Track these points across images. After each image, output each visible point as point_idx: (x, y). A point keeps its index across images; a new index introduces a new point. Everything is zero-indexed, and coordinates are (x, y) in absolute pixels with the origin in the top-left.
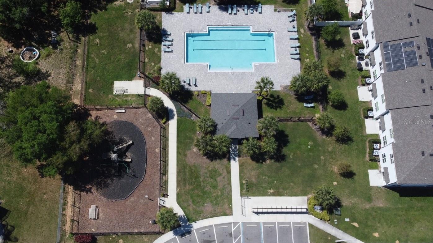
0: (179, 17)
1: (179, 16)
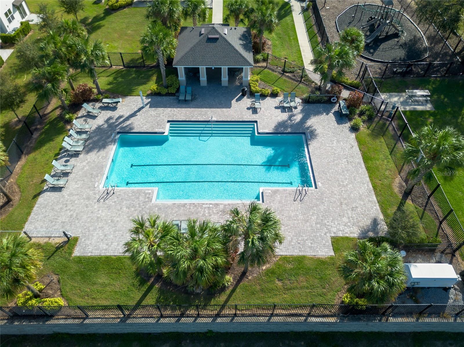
0: (338, 224)
1: (341, 228)
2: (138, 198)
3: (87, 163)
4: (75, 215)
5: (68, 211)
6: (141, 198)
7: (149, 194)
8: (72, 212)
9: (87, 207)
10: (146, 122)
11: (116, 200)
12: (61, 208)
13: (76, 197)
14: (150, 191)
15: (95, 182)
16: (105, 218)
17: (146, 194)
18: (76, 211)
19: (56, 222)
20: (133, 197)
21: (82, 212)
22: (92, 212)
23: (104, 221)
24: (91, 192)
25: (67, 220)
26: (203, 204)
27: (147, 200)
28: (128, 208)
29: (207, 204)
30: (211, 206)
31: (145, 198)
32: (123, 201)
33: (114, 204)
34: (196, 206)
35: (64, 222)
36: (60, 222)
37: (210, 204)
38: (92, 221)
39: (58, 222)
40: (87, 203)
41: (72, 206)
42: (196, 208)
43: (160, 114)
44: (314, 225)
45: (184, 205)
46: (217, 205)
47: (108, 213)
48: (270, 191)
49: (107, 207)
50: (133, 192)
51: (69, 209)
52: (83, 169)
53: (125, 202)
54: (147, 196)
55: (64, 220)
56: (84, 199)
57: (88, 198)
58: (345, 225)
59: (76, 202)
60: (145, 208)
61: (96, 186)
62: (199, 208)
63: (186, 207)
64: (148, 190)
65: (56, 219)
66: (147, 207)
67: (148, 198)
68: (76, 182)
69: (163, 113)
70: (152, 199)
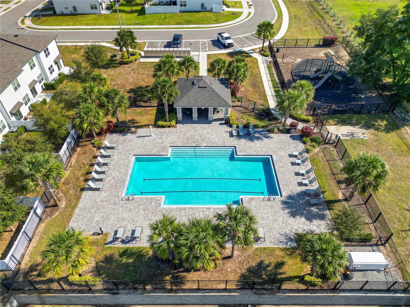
0: (299, 223)
1: (301, 226)
2: (151, 203)
3: (113, 178)
4: (106, 216)
5: (101, 213)
6: (153, 204)
7: (159, 200)
8: (103, 214)
9: (114, 210)
10: (154, 147)
11: (135, 205)
12: (96, 211)
13: (106, 203)
14: (159, 199)
15: (119, 192)
16: (127, 218)
17: (156, 200)
18: (107, 213)
19: (92, 221)
20: (147, 203)
21: (111, 214)
22: (118, 214)
23: (127, 220)
24: (117, 199)
25: (100, 220)
26: (199, 208)
27: (157, 205)
28: (144, 210)
29: (201, 208)
30: (204, 209)
31: (156, 204)
32: (140, 206)
33: (133, 208)
34: (193, 209)
35: (98, 221)
36: (96, 221)
37: (204, 208)
38: (118, 220)
39: (94, 221)
40: (114, 207)
41: (104, 209)
42: (193, 211)
43: (164, 142)
44: (281, 224)
45: (185, 209)
46: (209, 208)
47: (130, 215)
48: (247, 199)
49: (129, 210)
50: (147, 199)
51: (101, 212)
52: (109, 182)
53: (141, 207)
54: (158, 202)
55: (98, 220)
56: (111, 204)
57: (115, 204)
58: (304, 224)
59: (106, 206)
60: (156, 211)
61: (120, 195)
62: (196, 211)
63: (186, 211)
64: (158, 197)
65: (93, 219)
66: (158, 210)
67: (158, 203)
68: (105, 192)
69: (166, 141)
70: (161, 204)
